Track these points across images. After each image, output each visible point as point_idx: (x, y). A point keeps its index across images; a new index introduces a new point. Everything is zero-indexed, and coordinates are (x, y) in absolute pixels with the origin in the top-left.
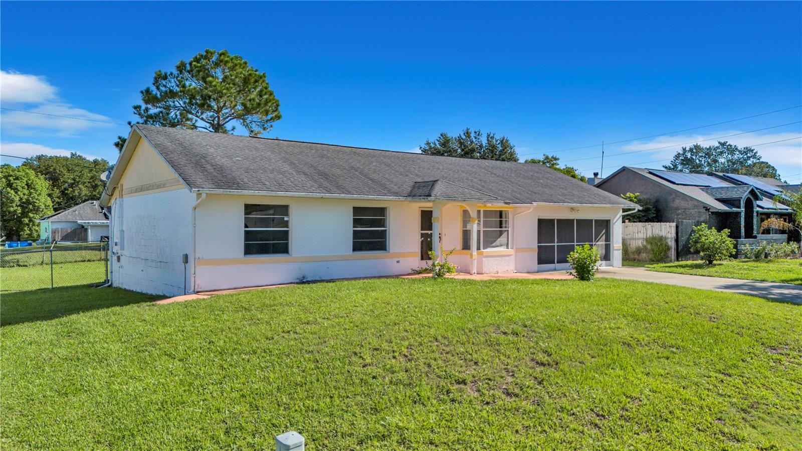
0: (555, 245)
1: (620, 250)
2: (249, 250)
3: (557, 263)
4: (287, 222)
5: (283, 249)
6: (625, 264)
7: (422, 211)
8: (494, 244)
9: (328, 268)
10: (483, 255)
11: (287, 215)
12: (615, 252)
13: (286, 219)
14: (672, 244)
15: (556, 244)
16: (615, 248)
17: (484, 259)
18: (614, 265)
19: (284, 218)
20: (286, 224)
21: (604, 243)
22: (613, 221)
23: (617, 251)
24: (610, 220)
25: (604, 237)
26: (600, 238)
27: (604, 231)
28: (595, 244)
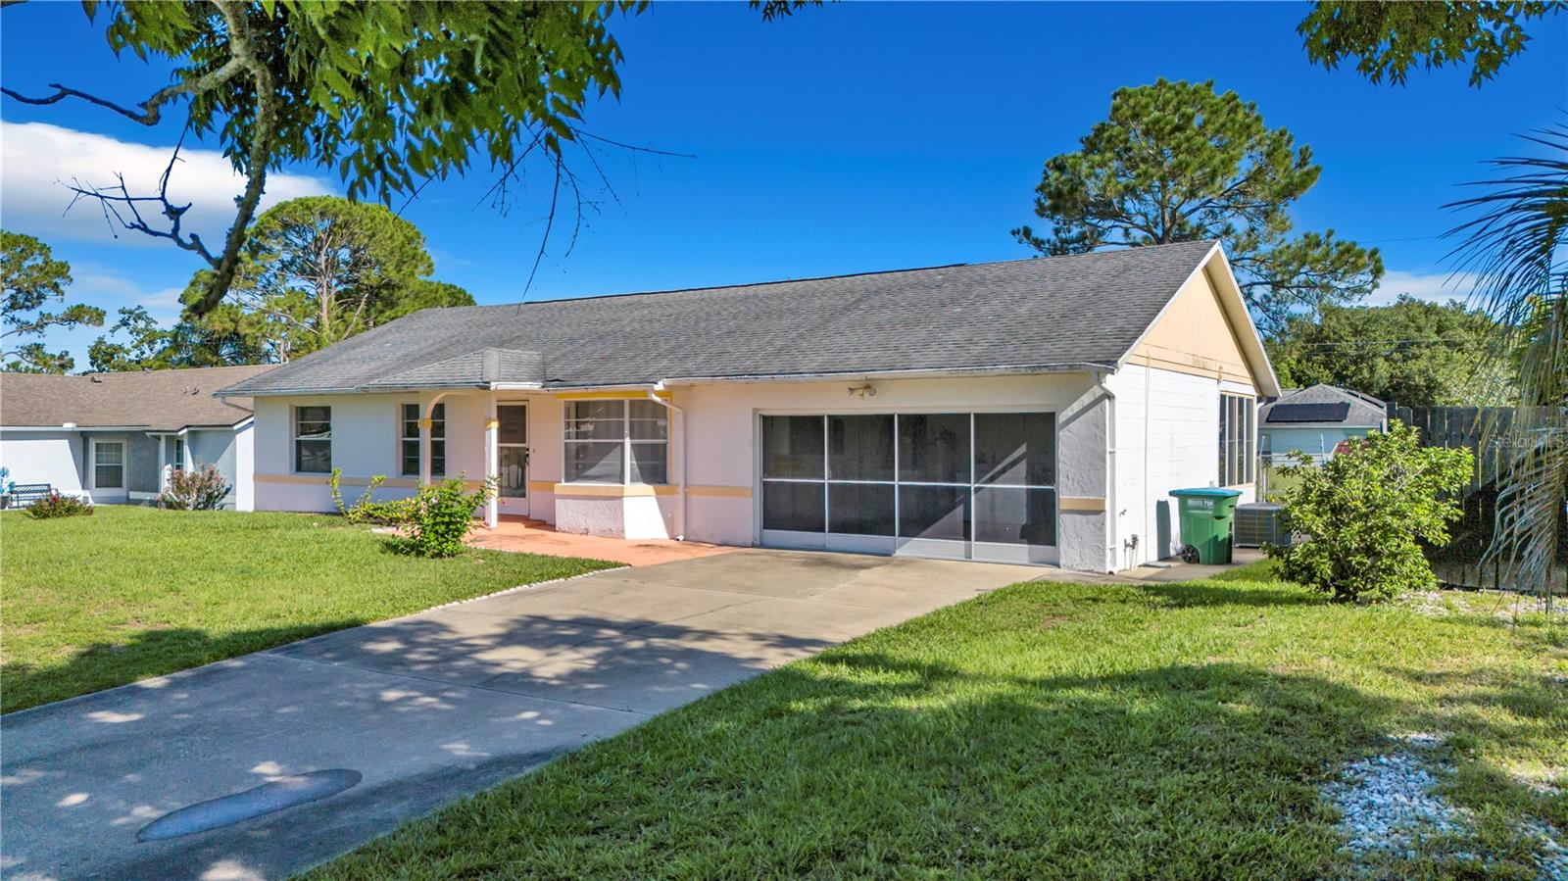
0: (824, 484)
1: (1097, 512)
3: (830, 531)
7: (500, 408)
8: (589, 473)
12: (1070, 519)
15: (826, 481)
16: (1067, 507)
18: (1062, 563)
21: (1025, 487)
22: (1065, 413)
23: (1078, 517)
24: (1053, 414)
25: (1022, 467)
26: (1004, 471)
27: (1022, 449)
28: (977, 490)
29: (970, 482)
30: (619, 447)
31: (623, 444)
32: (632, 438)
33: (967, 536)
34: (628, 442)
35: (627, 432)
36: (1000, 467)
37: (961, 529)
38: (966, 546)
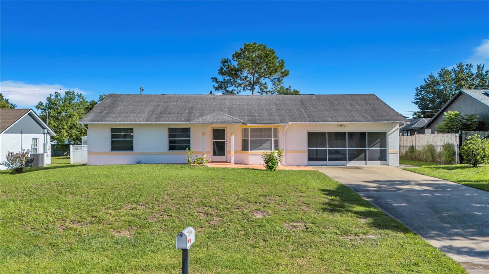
0: (326, 149)
1: (397, 153)
2: (113, 149)
3: (328, 161)
4: (133, 136)
5: (131, 149)
6: (402, 162)
7: (213, 129)
8: (259, 148)
9: (153, 158)
10: (248, 154)
11: (132, 132)
12: (390, 155)
13: (132, 134)
14: (457, 150)
16: (389, 152)
17: (249, 156)
18: (389, 165)
19: (130, 134)
20: (132, 137)
21: (379, 148)
22: (390, 132)
23: (393, 155)
24: (386, 132)
25: (379, 144)
26: (375, 145)
27: (379, 140)
28: (368, 149)
29: (366, 148)
30: (270, 141)
31: (271, 140)
32: (274, 138)
33: (365, 160)
34: (273, 139)
35: (273, 136)
36: (373, 144)
37: (364, 159)
38: (365, 162)
